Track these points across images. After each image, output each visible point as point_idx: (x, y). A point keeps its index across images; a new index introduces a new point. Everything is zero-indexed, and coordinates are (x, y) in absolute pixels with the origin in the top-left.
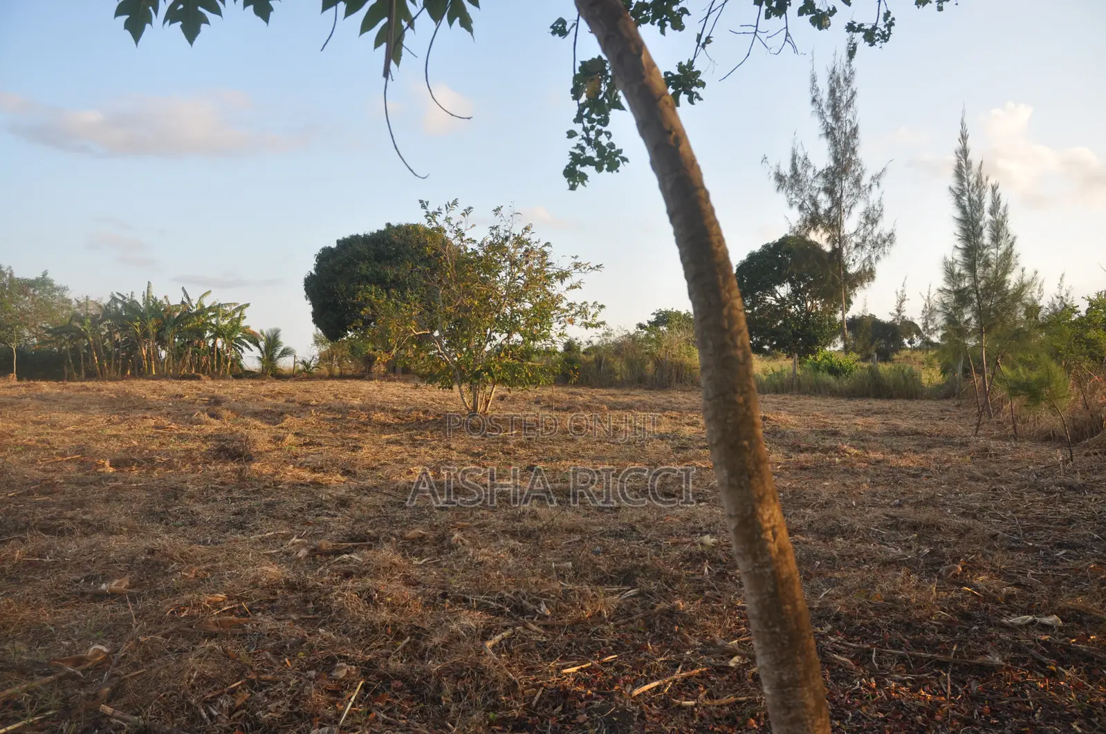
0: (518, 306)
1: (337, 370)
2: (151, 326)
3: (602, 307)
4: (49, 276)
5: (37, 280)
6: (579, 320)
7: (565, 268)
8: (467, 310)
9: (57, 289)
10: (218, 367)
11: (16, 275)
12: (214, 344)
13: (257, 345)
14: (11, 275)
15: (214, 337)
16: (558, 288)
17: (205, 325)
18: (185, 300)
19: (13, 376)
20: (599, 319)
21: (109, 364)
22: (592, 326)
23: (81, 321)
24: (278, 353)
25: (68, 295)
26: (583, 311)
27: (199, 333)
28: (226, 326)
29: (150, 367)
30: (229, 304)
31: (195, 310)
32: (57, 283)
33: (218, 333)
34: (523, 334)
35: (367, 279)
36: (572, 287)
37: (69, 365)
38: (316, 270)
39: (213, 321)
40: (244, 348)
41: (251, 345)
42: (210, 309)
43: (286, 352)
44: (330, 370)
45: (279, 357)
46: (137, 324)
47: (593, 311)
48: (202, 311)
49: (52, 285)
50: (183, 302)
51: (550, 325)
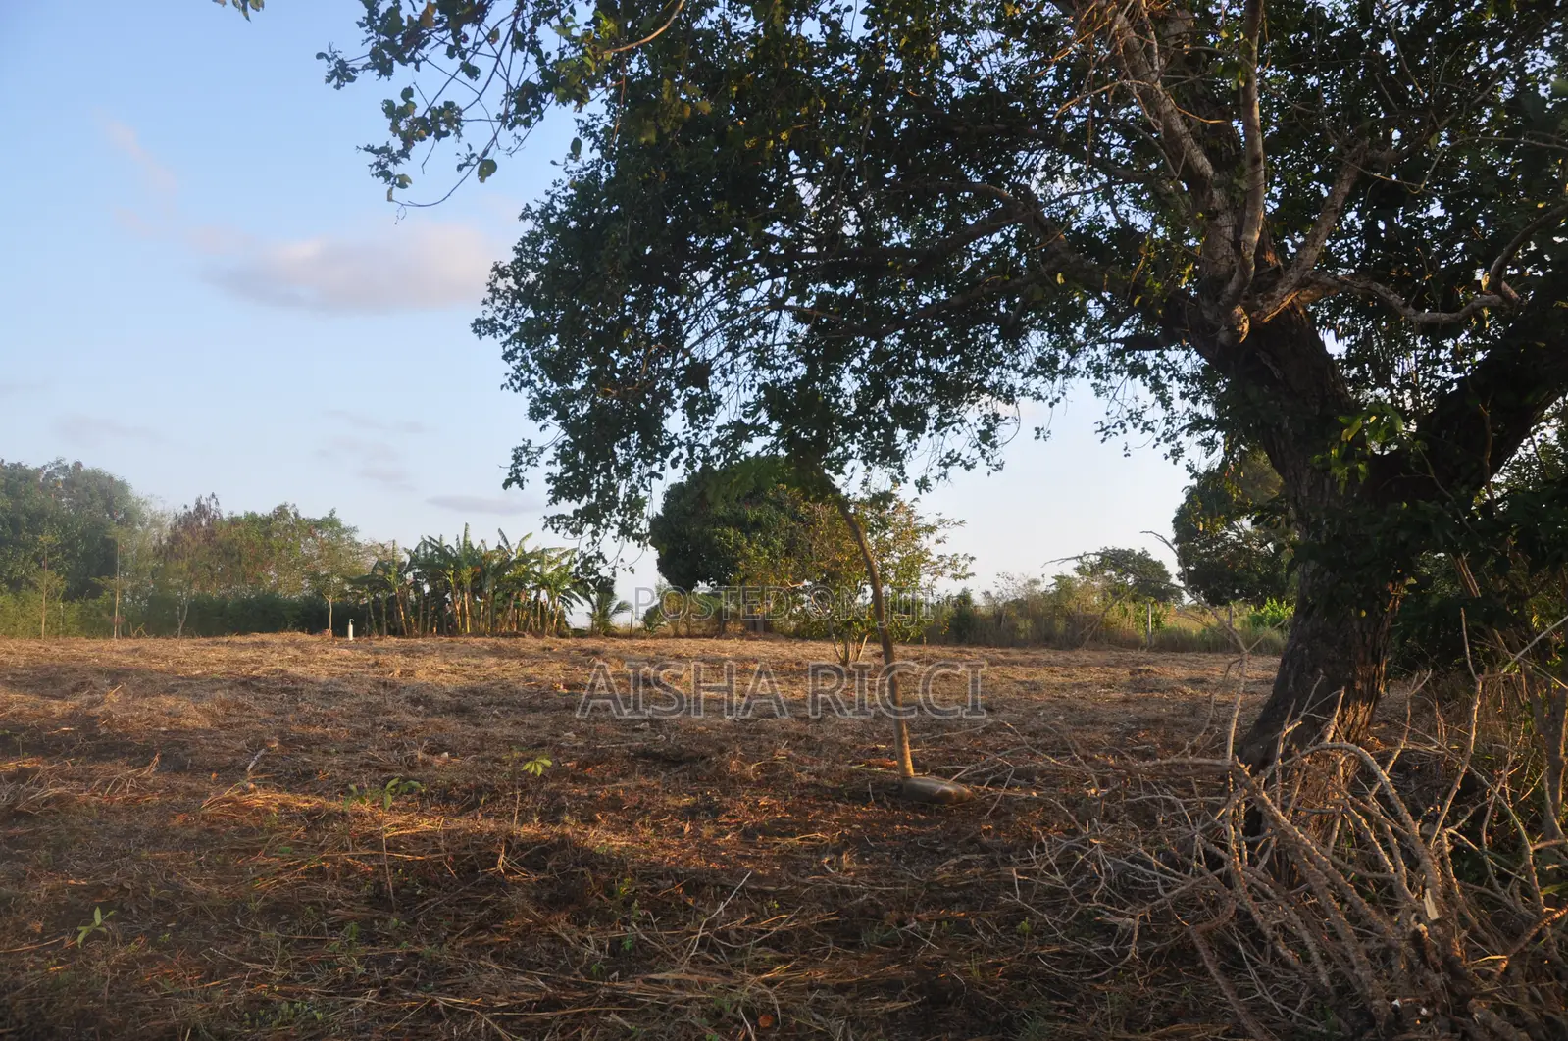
0: (886, 560)
1: (683, 630)
2: (466, 574)
3: (972, 558)
4: (337, 515)
5: (325, 519)
6: (949, 572)
7: (931, 524)
8: (838, 564)
9: (345, 531)
10: (543, 625)
11: (303, 515)
12: (538, 596)
13: (589, 599)
14: (296, 514)
15: (537, 589)
16: (926, 542)
17: (527, 576)
18: (503, 544)
19: (329, 632)
20: (968, 571)
21: (416, 620)
22: (960, 577)
23: (387, 570)
24: (613, 607)
25: (358, 538)
26: (953, 564)
27: (519, 583)
28: (552, 576)
29: (464, 624)
30: (553, 549)
31: (514, 557)
32: (345, 524)
33: (544, 583)
34: (892, 586)
35: (724, 521)
36: (938, 541)
37: (370, 620)
38: (664, 510)
39: (537, 569)
40: (573, 601)
41: (581, 599)
42: (532, 554)
43: (621, 607)
44: (676, 629)
45: (614, 612)
46: (451, 573)
47: (962, 563)
48: (524, 559)
49: (339, 526)
50: (499, 547)
51: (918, 576)
